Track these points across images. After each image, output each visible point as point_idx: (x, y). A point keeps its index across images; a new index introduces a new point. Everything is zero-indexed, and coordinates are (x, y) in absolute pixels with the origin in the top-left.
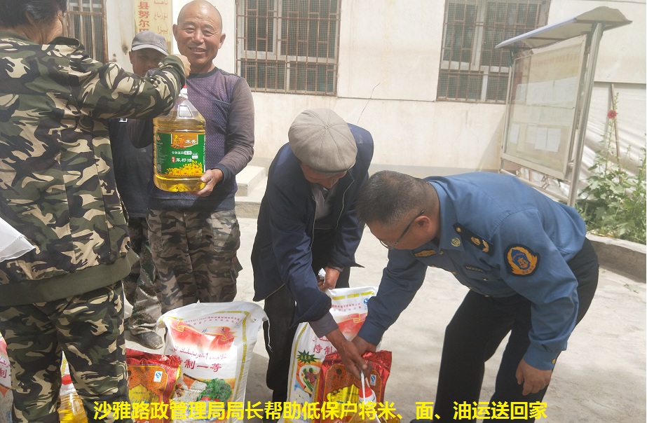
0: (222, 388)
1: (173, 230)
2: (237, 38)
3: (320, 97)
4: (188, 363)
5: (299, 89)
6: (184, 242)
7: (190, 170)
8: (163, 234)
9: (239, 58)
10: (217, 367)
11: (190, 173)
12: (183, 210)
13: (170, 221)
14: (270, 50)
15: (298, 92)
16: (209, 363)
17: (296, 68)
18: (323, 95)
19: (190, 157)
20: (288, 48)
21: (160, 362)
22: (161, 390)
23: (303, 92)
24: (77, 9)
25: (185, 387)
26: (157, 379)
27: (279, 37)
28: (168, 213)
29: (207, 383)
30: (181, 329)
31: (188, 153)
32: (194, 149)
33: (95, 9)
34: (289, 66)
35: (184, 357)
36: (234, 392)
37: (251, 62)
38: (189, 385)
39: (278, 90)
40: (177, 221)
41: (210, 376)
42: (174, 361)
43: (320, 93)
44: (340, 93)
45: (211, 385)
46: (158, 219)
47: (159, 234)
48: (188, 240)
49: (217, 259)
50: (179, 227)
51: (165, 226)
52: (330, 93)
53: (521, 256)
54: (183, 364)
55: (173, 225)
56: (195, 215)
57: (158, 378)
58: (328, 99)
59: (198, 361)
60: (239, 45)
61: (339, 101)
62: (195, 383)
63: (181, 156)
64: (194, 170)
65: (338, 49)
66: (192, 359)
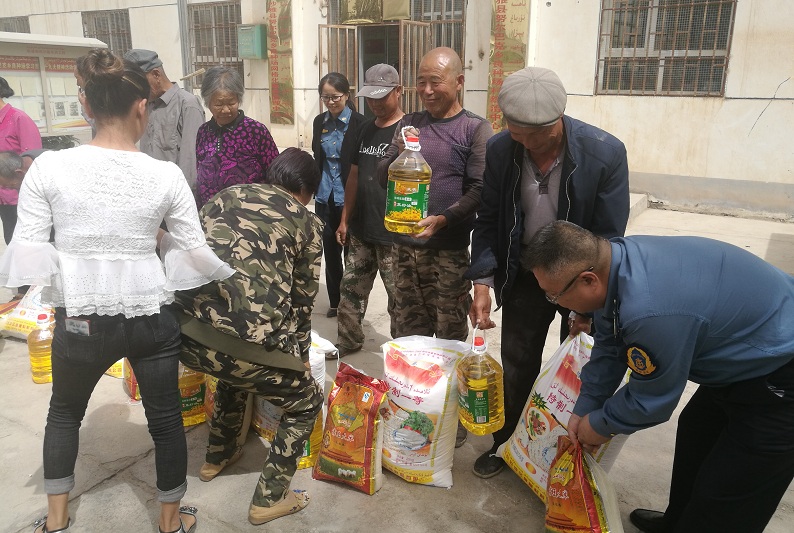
0: (423, 422)
1: (407, 263)
2: (601, 35)
3: (701, 99)
4: (395, 391)
5: (673, 90)
6: (415, 276)
7: (408, 214)
8: (400, 266)
9: (602, 57)
10: (419, 400)
11: (408, 217)
12: (415, 246)
13: (405, 255)
14: (641, 44)
15: (671, 93)
16: (413, 394)
17: (671, 65)
18: (705, 96)
19: (409, 203)
20: (664, 43)
21: (372, 385)
22: (366, 410)
23: (679, 93)
24: (439, 17)
25: (392, 412)
26: (365, 400)
27: (653, 30)
28: (405, 248)
29: (410, 414)
30: (395, 357)
31: (409, 199)
32: (414, 196)
33: (455, 17)
34: (662, 63)
35: (393, 384)
36: (436, 428)
37: (615, 61)
38: (395, 412)
39: (646, 92)
40: (410, 256)
41: (413, 407)
42: (383, 387)
43: (701, 93)
44: (728, 93)
45: (413, 416)
46: (397, 252)
47: (397, 266)
48: (418, 274)
49: (442, 296)
50: (411, 262)
51: (402, 260)
52: (714, 94)
53: (641, 358)
54: (390, 391)
55: (407, 259)
56: (424, 252)
57: (366, 398)
58: (710, 101)
59: (403, 391)
60: (604, 43)
61: (726, 103)
62: (399, 411)
63: (402, 202)
64: (412, 215)
65: (731, 38)
66: (399, 387)
